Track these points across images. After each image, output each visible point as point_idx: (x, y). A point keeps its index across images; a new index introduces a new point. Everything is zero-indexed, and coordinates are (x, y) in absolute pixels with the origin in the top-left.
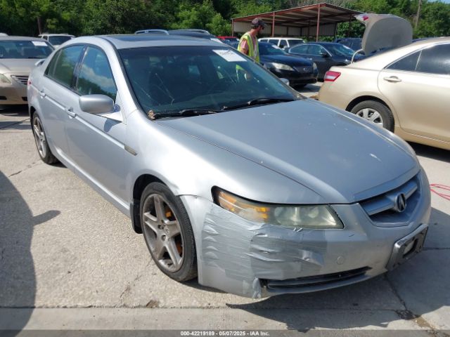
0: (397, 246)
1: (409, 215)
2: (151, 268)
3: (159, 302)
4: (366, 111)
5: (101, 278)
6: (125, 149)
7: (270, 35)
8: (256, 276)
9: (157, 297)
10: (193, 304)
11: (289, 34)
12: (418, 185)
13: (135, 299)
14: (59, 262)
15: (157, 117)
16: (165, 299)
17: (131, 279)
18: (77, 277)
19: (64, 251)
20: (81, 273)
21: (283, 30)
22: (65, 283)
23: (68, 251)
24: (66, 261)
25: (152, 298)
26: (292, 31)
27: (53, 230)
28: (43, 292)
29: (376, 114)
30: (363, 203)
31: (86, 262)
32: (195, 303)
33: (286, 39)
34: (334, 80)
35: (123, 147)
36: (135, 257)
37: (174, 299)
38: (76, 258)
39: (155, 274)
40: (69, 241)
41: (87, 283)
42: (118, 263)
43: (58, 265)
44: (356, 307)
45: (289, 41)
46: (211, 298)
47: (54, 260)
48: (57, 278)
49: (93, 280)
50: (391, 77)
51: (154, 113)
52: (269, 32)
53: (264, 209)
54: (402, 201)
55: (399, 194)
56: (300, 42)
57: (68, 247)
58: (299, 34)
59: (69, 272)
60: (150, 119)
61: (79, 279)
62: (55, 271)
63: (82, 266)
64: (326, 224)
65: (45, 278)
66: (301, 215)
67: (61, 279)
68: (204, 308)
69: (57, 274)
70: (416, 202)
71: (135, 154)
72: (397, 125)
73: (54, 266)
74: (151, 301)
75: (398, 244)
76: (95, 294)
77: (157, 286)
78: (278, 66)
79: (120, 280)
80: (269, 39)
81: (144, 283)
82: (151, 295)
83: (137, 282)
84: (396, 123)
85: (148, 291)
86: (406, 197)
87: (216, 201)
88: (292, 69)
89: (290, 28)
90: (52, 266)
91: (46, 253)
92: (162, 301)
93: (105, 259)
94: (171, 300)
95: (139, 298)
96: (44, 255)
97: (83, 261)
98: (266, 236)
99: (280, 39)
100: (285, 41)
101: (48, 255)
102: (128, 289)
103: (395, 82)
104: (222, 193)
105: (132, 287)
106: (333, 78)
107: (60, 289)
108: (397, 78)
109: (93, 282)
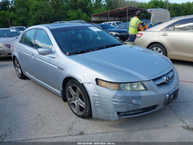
0: (168, 96)
1: (171, 84)
2: (78, 119)
3: (84, 132)
4: (155, 48)
5: (57, 125)
6: (58, 68)
7: (107, 21)
8: (115, 111)
9: (83, 130)
10: (99, 132)
11: (115, 20)
12: (174, 72)
13: (74, 132)
14: (38, 120)
15: (70, 55)
16: (86, 131)
17: (70, 124)
18: (47, 126)
19: (39, 115)
20: (48, 124)
21: (112, 18)
22: (42, 128)
23: (41, 115)
24: (41, 119)
25: (81, 131)
26: (116, 18)
27: (32, 108)
28: (34, 133)
29: (159, 49)
30: (154, 80)
31: (49, 119)
32: (99, 131)
33: (115, 22)
34: (140, 37)
35: (57, 67)
36: (70, 115)
37: (90, 130)
38: (45, 118)
39: (80, 121)
40: (40, 111)
41: (52, 128)
42: (63, 118)
43: (38, 121)
44: (167, 127)
45: (116, 23)
46: (106, 129)
47: (36, 119)
48: (39, 127)
49: (54, 126)
50: (164, 34)
51: (69, 53)
52: (107, 20)
53: (116, 85)
54: (168, 79)
55: (167, 76)
56: (121, 23)
57: (41, 114)
58: (119, 20)
59: (43, 124)
60: (67, 55)
61: (48, 126)
62: (37, 124)
63: (48, 121)
64: (141, 89)
65: (34, 127)
66: (131, 86)
67: (40, 127)
68: (104, 133)
69: (38, 125)
70: (174, 79)
71: (63, 70)
72: (168, 53)
73: (36, 122)
74: (81, 132)
75: (168, 95)
76: (56, 131)
77: (82, 126)
78: (114, 33)
79: (66, 125)
80: (107, 22)
81: (76, 125)
82: (80, 130)
83: (73, 125)
84: (168, 52)
85: (79, 128)
86: (170, 77)
87: (97, 84)
88: (120, 34)
89: (115, 18)
90: (35, 122)
91: (31, 117)
92: (85, 132)
93: (57, 117)
94: (90, 131)
95: (76, 131)
96: (31, 118)
97: (48, 119)
98: (118, 95)
99: (112, 22)
100: (114, 23)
101: (33, 118)
102: (70, 128)
103: (166, 35)
104: (99, 80)
105: (71, 127)
106: (140, 36)
107: (41, 131)
108: (166, 34)
109: (55, 127)
